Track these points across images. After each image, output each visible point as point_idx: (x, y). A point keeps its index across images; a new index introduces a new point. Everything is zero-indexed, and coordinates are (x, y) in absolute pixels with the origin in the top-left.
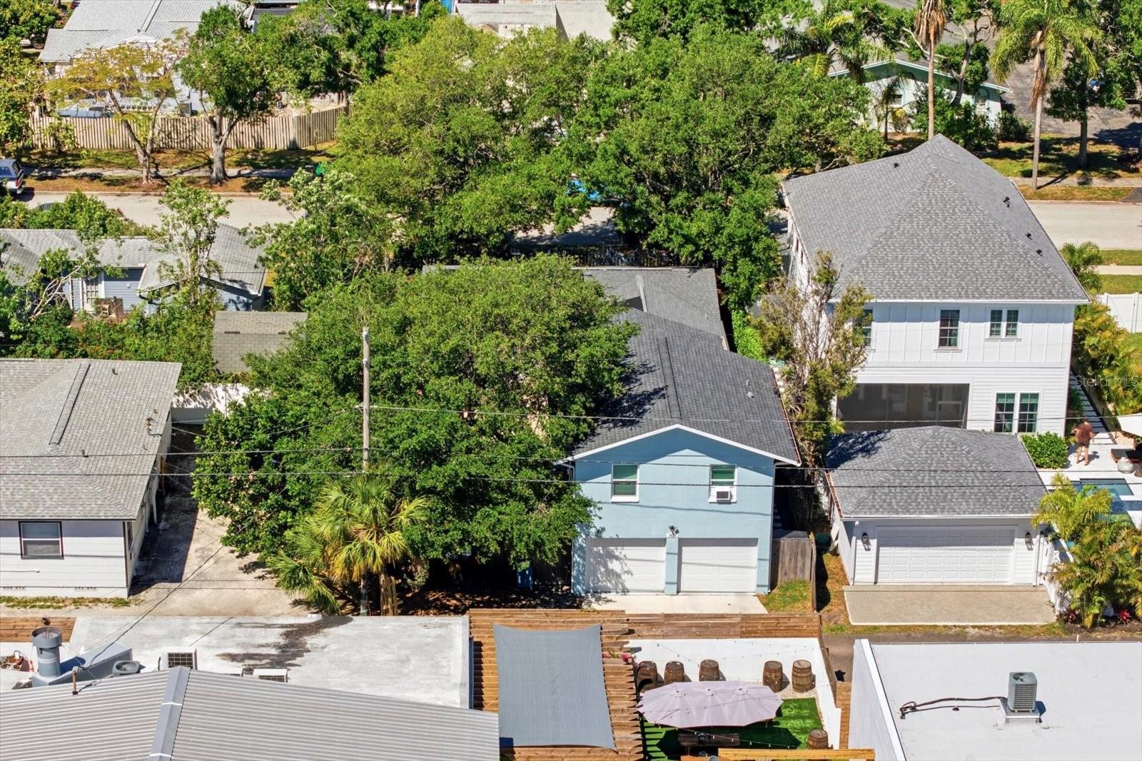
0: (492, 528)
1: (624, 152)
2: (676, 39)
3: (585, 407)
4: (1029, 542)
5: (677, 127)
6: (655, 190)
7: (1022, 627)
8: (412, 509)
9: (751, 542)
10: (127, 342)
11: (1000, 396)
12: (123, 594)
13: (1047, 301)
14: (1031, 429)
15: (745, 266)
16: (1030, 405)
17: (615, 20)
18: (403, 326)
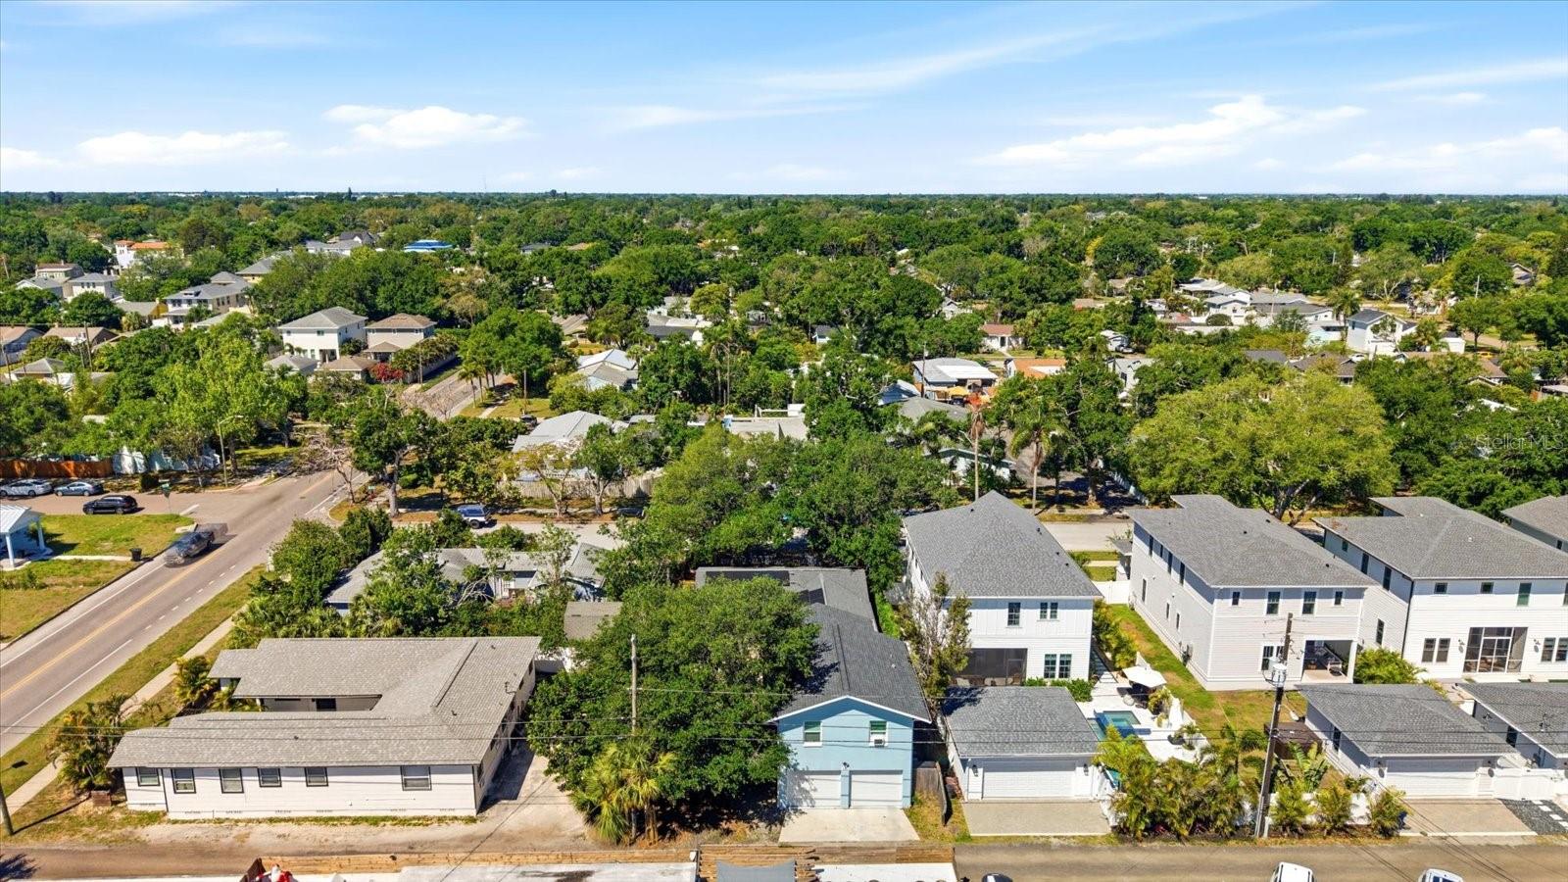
0: (721, 773)
1: (813, 503)
2: (840, 439)
3: (785, 681)
4: (1086, 771)
5: (843, 488)
6: (830, 524)
7: (1089, 837)
8: (666, 760)
9: (899, 772)
10: (514, 621)
11: (1047, 656)
12: (473, 813)
13: (1076, 597)
14: (1067, 676)
15: (883, 569)
16: (1066, 662)
17: (808, 429)
18: (666, 626)
